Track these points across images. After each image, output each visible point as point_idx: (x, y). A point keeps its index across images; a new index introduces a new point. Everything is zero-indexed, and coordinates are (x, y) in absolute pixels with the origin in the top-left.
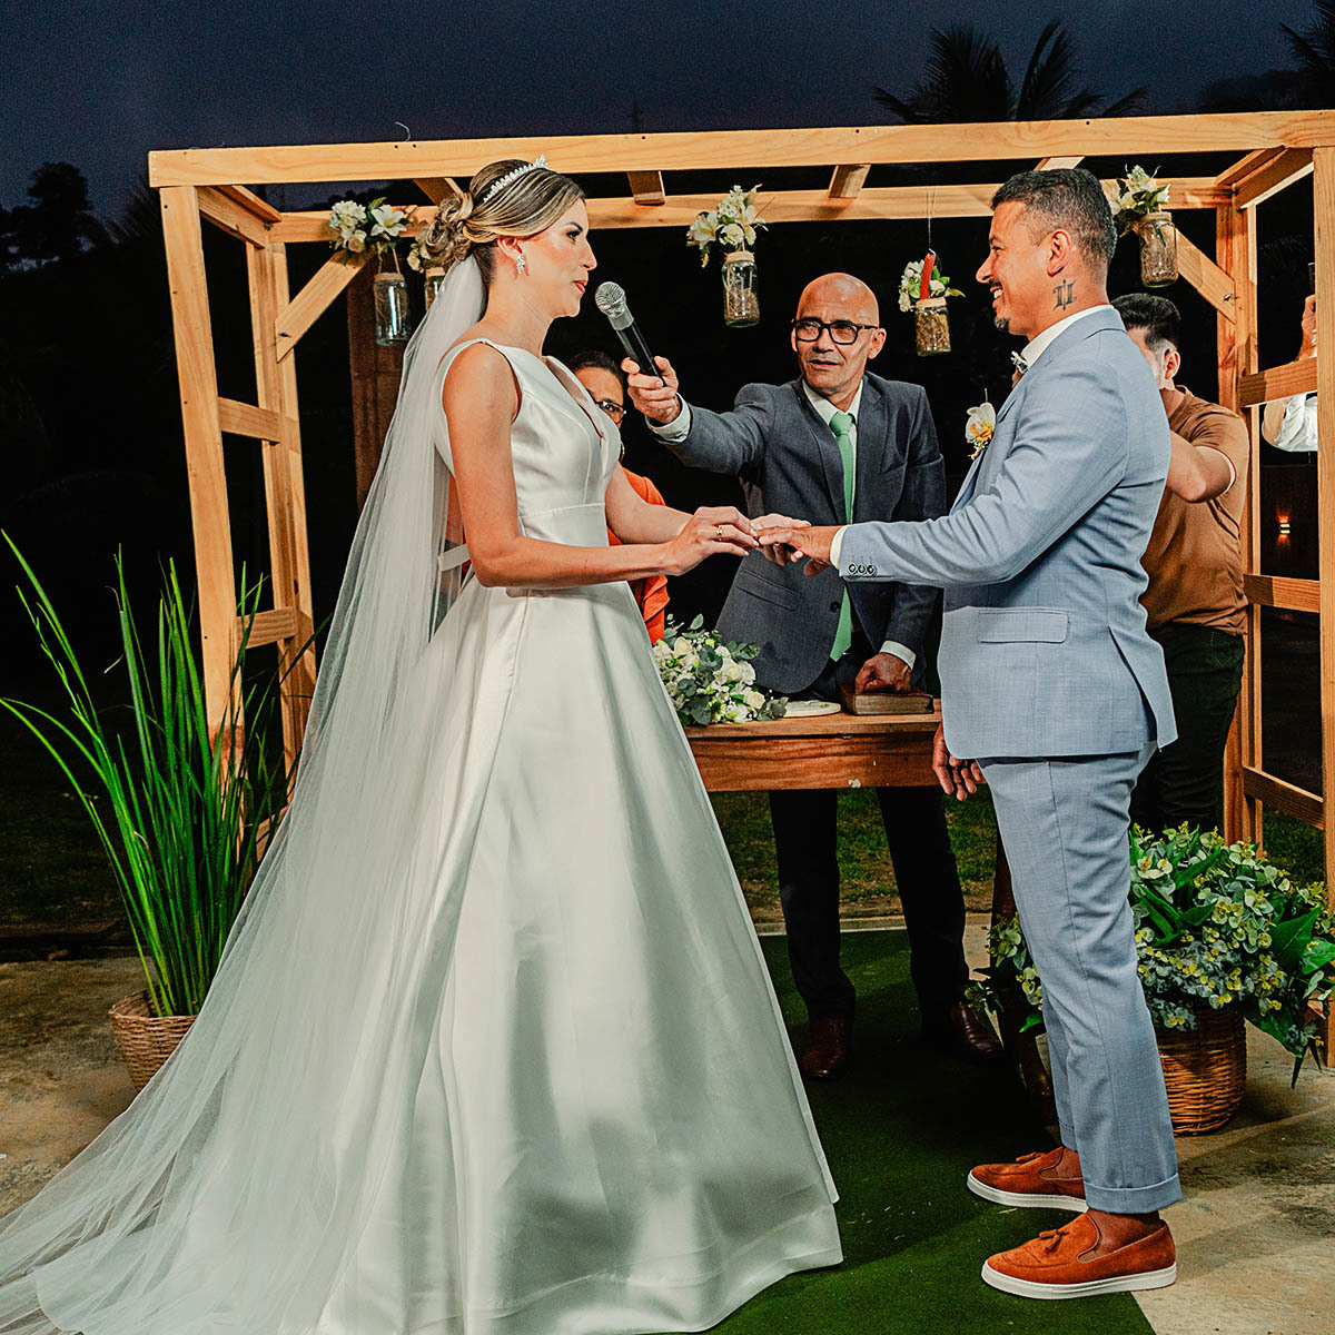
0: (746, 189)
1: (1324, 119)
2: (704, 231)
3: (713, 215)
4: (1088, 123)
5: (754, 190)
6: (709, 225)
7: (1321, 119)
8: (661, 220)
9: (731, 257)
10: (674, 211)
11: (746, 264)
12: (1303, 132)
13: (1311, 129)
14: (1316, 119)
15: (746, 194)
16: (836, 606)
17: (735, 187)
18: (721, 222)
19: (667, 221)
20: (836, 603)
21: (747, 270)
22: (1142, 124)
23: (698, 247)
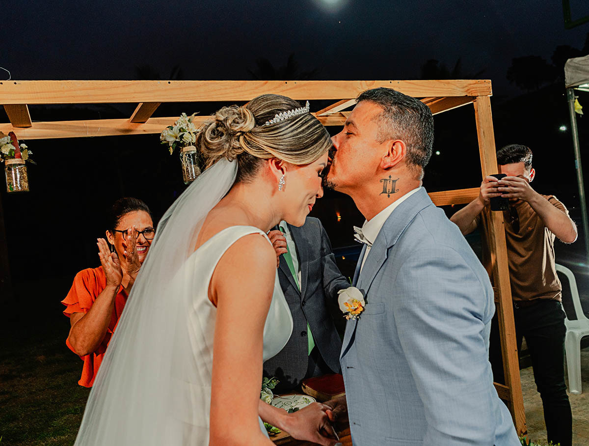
0: (189, 114)
1: (481, 83)
2: (171, 136)
3: (176, 128)
4: (391, 82)
5: (193, 115)
6: (174, 133)
7: (479, 84)
8: (144, 131)
9: (185, 149)
10: (151, 126)
11: (193, 152)
12: (473, 89)
13: (476, 88)
14: (477, 84)
15: (189, 117)
16: (305, 333)
17: (183, 114)
18: (180, 131)
19: (149, 131)
20: (303, 332)
21: (193, 155)
22: (413, 83)
23: (169, 144)
